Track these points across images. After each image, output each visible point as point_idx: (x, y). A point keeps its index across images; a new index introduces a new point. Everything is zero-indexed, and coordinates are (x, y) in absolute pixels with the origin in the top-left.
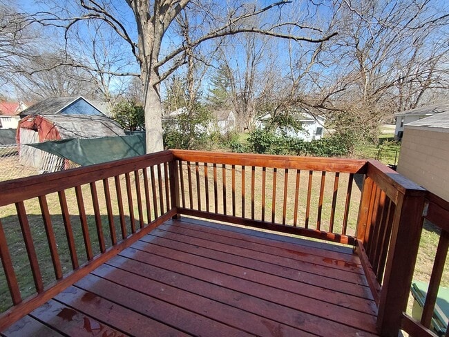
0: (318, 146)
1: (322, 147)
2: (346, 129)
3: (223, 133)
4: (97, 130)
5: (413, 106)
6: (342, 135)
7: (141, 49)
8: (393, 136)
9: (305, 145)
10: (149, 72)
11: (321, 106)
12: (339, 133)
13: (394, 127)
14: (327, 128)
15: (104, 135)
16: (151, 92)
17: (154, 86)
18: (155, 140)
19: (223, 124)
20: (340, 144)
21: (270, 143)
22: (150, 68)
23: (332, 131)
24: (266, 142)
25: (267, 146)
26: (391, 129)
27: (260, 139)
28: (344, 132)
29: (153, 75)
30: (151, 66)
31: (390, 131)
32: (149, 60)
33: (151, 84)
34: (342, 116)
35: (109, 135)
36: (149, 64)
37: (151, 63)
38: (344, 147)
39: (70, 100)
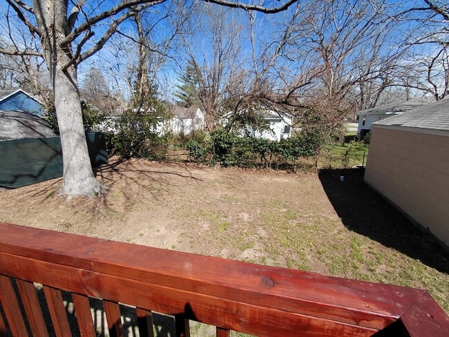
0: (284, 147)
1: (288, 148)
2: (312, 128)
3: (187, 132)
4: (9, 130)
5: (373, 106)
6: (308, 134)
7: (39, 17)
8: (356, 134)
9: (269, 147)
10: (54, 51)
11: (286, 102)
12: (305, 132)
13: (357, 125)
14: (293, 127)
15: (21, 136)
16: (61, 80)
17: (65, 71)
18: (73, 144)
19: (188, 122)
20: (306, 144)
21: (231, 144)
22: (55, 45)
23: (299, 130)
24: (226, 143)
25: (228, 148)
26: (353, 127)
27: (220, 140)
28: (310, 131)
29: (61, 55)
30: (55, 42)
31: (353, 128)
32: (51, 33)
33: (59, 67)
34: (307, 114)
35: (29, 136)
36: (52, 39)
37: (55, 38)
38: (311, 148)
39: (7, 94)
